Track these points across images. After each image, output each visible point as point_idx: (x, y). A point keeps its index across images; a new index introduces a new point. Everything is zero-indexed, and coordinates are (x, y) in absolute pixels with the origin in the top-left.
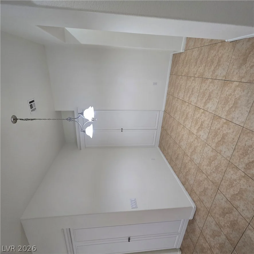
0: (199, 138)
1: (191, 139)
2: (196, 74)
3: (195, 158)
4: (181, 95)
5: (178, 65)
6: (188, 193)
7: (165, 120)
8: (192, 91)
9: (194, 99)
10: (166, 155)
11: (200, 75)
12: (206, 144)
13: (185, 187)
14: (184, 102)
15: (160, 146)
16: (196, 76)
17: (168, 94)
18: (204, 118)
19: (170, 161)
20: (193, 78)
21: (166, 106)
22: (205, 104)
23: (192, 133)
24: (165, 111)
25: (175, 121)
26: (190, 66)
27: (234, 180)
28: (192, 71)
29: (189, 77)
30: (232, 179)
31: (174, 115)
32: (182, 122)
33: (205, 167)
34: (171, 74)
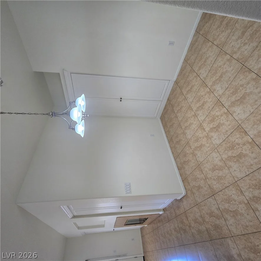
0: (210, 139)
1: (200, 134)
2: (235, 53)
3: (198, 155)
4: (203, 73)
5: (211, 22)
6: (182, 179)
7: (173, 92)
8: (221, 77)
9: (219, 89)
10: (167, 132)
11: (241, 59)
12: (216, 150)
13: (179, 172)
14: (204, 84)
15: (162, 118)
16: (235, 56)
17: (186, 60)
18: (224, 120)
19: (170, 141)
20: (228, 57)
21: (178, 76)
22: (233, 104)
23: (203, 128)
24: (176, 82)
25: (186, 101)
26: (232, 34)
27: (233, 200)
28: (231, 45)
29: (224, 52)
30: (232, 197)
31: (186, 94)
32: (194, 109)
33: (206, 169)
34: (197, 32)
